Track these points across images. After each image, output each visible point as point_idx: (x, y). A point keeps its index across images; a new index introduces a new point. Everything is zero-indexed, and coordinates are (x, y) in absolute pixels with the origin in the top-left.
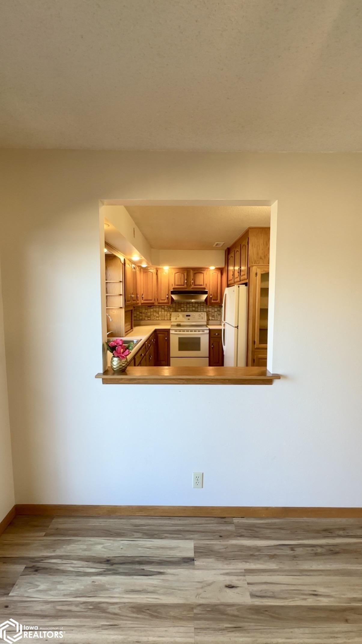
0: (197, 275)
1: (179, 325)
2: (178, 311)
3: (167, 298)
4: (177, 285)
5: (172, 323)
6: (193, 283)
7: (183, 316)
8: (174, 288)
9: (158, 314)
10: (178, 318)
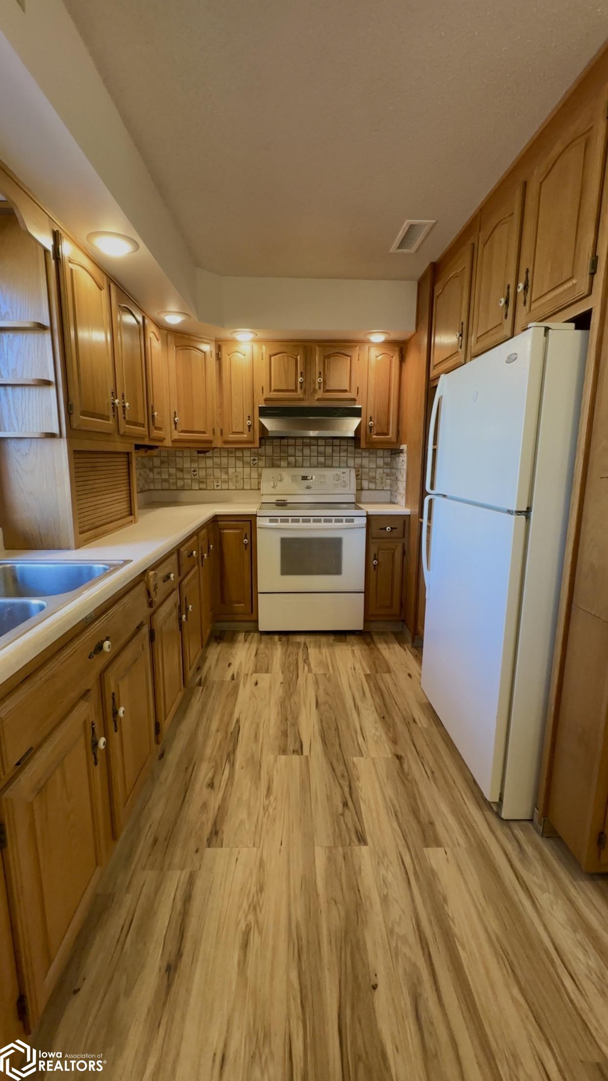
0: (332, 359)
1: (282, 504)
2: (279, 466)
3: (249, 426)
4: (275, 391)
5: (264, 497)
6: (319, 383)
7: (294, 478)
8: (266, 400)
9: (227, 473)
10: (279, 484)
